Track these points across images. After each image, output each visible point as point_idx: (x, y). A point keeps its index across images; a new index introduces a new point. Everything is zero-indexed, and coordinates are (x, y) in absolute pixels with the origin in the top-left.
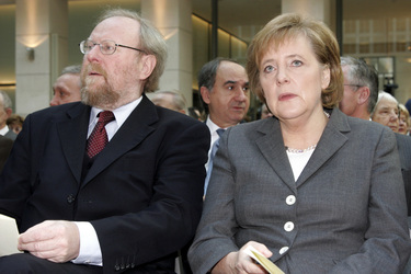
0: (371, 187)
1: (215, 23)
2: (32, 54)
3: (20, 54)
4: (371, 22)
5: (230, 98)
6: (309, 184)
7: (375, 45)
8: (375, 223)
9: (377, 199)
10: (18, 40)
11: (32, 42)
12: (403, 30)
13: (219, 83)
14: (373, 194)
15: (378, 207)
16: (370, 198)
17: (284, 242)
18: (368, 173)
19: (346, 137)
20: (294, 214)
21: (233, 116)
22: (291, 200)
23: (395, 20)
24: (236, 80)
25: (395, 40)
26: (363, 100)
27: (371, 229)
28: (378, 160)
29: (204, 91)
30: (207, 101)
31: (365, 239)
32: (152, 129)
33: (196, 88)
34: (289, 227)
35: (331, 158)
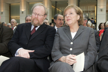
0: (89, 40)
1: (56, 7)
2: (23, 12)
3: (21, 12)
4: (84, 7)
5: (59, 22)
6: (75, 40)
7: (85, 11)
8: (89, 48)
9: (90, 43)
10: (20, 10)
11: (23, 10)
12: (90, 8)
13: (58, 19)
14: (89, 42)
15: (90, 45)
16: (88, 43)
17: (70, 53)
18: (88, 38)
19: (83, 30)
20: (72, 46)
21: (60, 26)
22: (72, 43)
23: (89, 7)
24: (61, 19)
25: (89, 10)
26: (86, 23)
27: (88, 49)
28: (91, 35)
29: (55, 20)
30: (55, 22)
31: (87, 52)
32: (45, 29)
33: (53, 19)
34: (71, 49)
35: (80, 34)
